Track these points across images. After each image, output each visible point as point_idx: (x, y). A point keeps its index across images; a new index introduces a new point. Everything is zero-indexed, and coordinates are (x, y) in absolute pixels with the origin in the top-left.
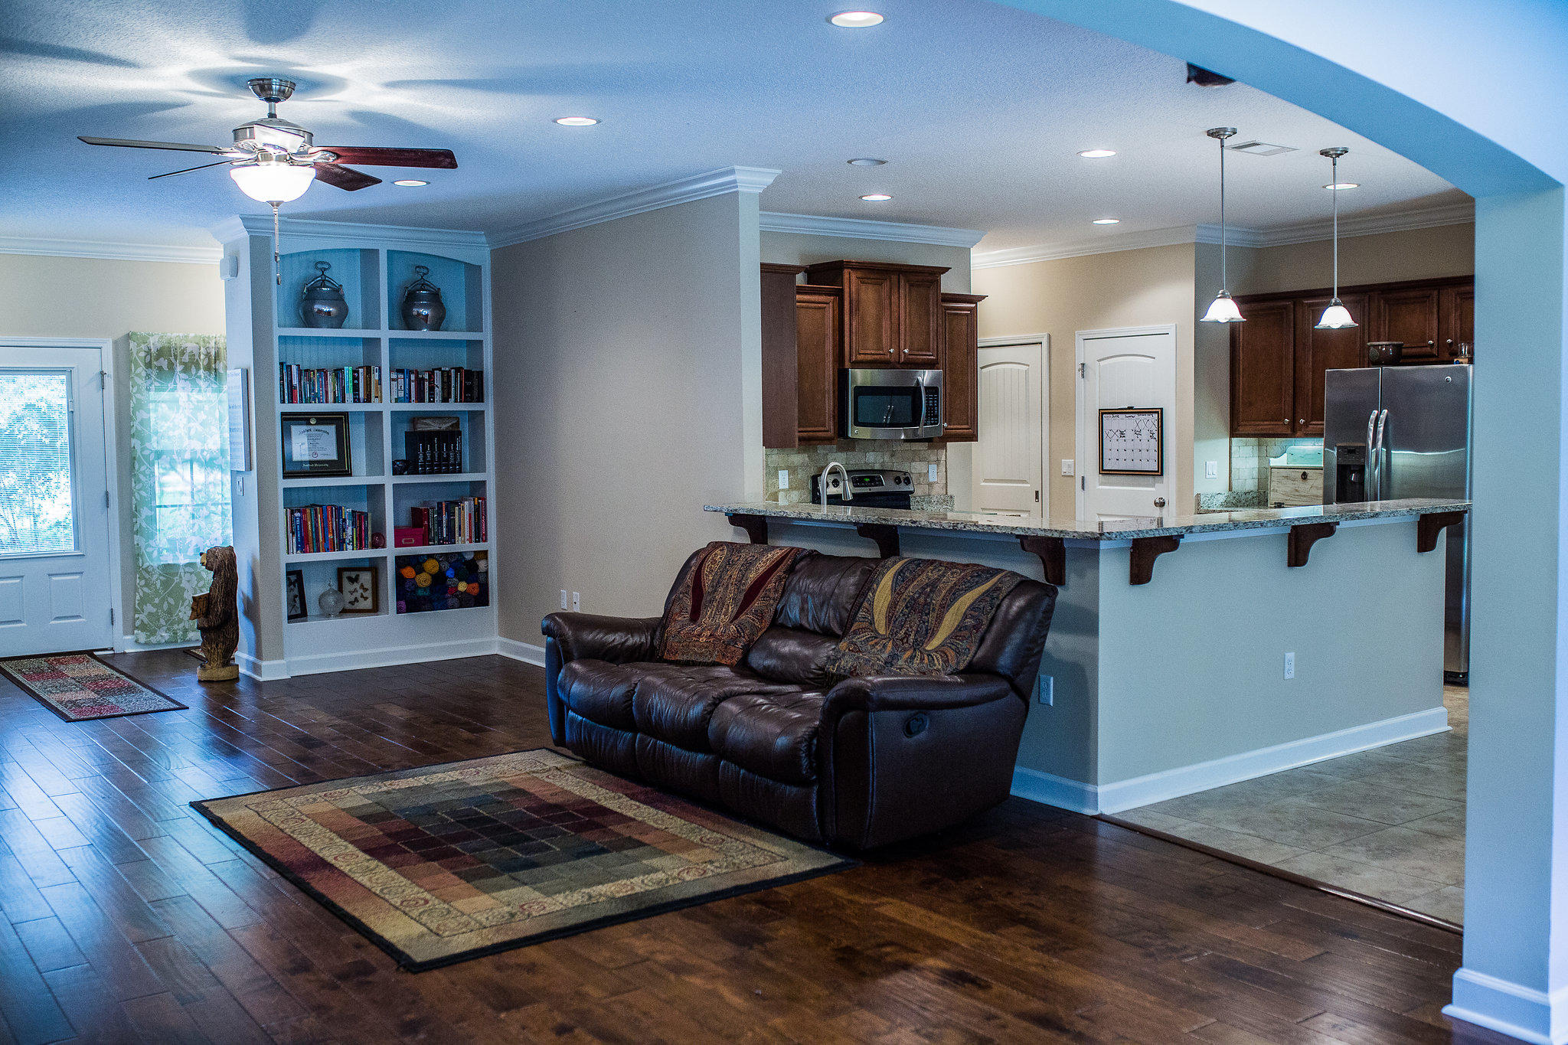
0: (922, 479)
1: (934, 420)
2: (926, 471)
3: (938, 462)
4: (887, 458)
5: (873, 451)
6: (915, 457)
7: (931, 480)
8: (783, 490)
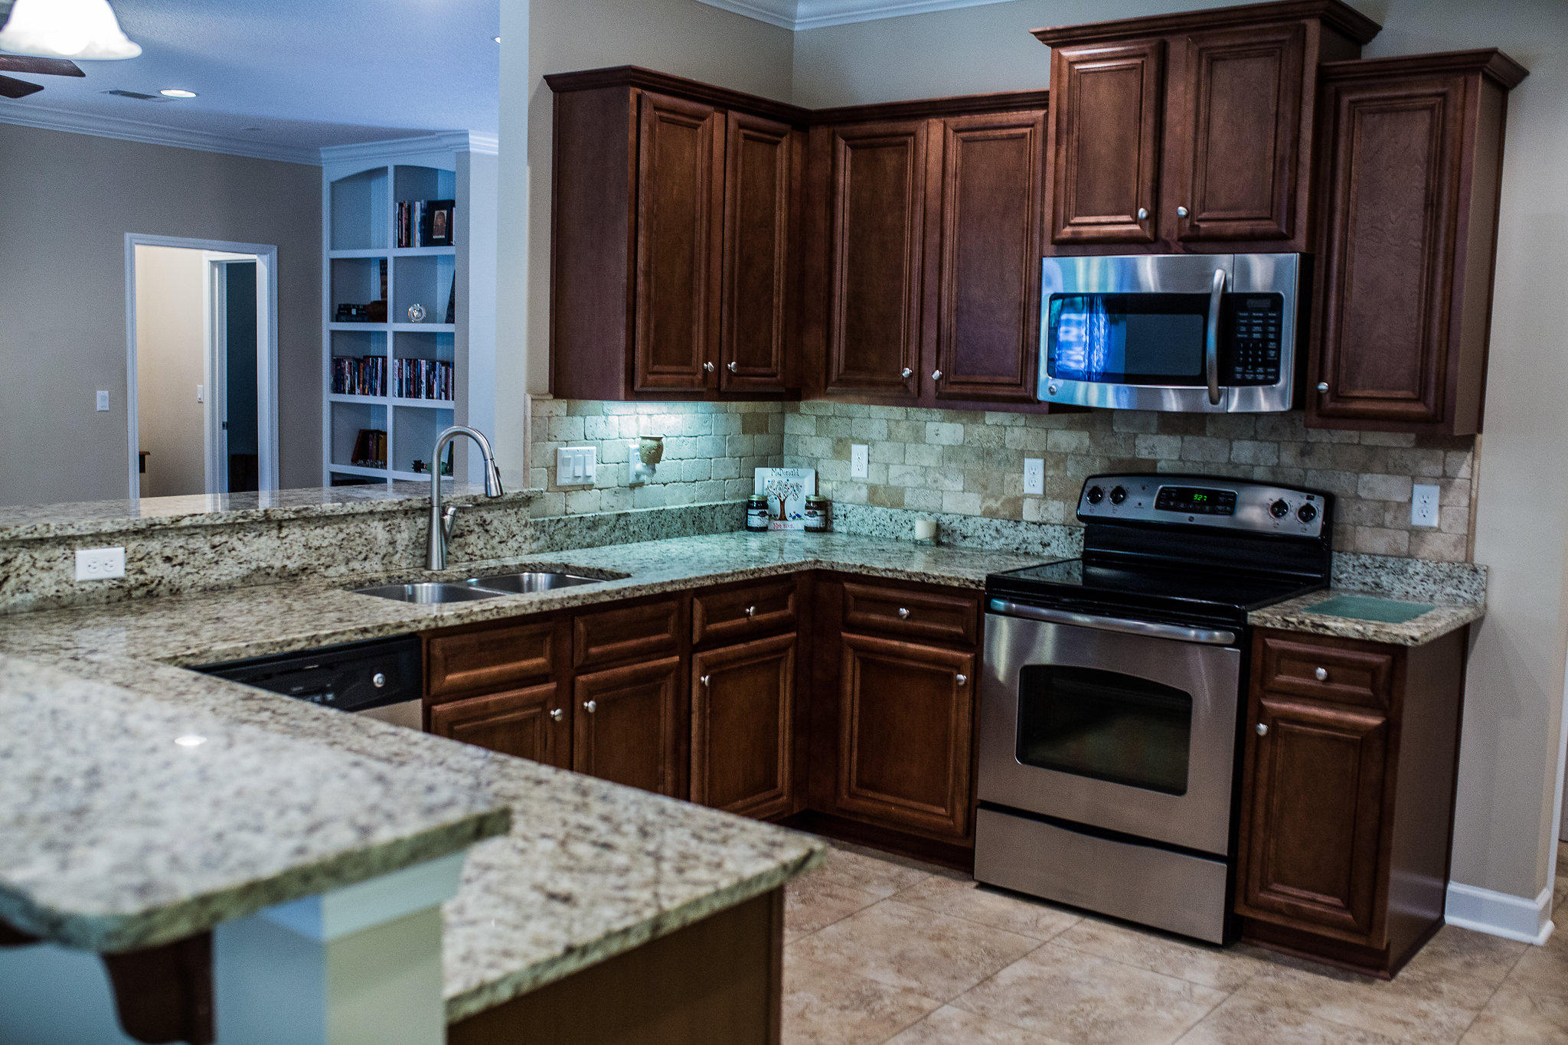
0: (1388, 517)
1: (1266, 373)
2: (1402, 498)
3: (1445, 481)
4: (1288, 457)
5: (1253, 438)
6: (1371, 461)
7: (1417, 520)
8: (1032, 496)
